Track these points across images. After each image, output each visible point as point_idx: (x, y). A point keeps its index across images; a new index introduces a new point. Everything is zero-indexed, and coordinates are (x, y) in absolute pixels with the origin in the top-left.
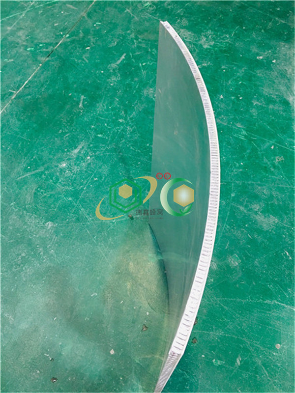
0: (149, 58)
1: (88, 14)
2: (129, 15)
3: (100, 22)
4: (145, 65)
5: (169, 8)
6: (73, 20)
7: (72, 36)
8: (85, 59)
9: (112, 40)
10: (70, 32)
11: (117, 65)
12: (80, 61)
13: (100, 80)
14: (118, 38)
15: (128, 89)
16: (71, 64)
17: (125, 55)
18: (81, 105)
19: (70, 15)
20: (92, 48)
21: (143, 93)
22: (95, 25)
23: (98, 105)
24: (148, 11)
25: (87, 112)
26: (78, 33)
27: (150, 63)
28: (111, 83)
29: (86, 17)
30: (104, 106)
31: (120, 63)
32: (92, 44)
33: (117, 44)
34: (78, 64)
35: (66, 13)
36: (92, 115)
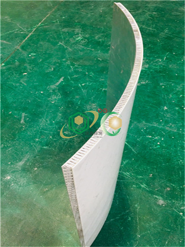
0: (88, 79)
1: (22, 48)
3: (35, 53)
4: (84, 85)
5: (100, 41)
6: (8, 52)
7: (8, 64)
8: (23, 83)
9: (49, 67)
10: (5, 62)
12: (18, 84)
13: (40, 99)
14: (54, 65)
15: (70, 106)
16: (9, 87)
17: (63, 78)
18: (22, 121)
20: (29, 74)
21: (86, 108)
22: (30, 56)
23: (40, 120)
24: (81, 43)
25: (30, 127)
26: (14, 61)
27: (90, 83)
28: (52, 101)
29: (20, 50)
30: (47, 121)
31: (59, 85)
32: (29, 70)
33: (54, 70)
34: (16, 87)
36: (35, 129)
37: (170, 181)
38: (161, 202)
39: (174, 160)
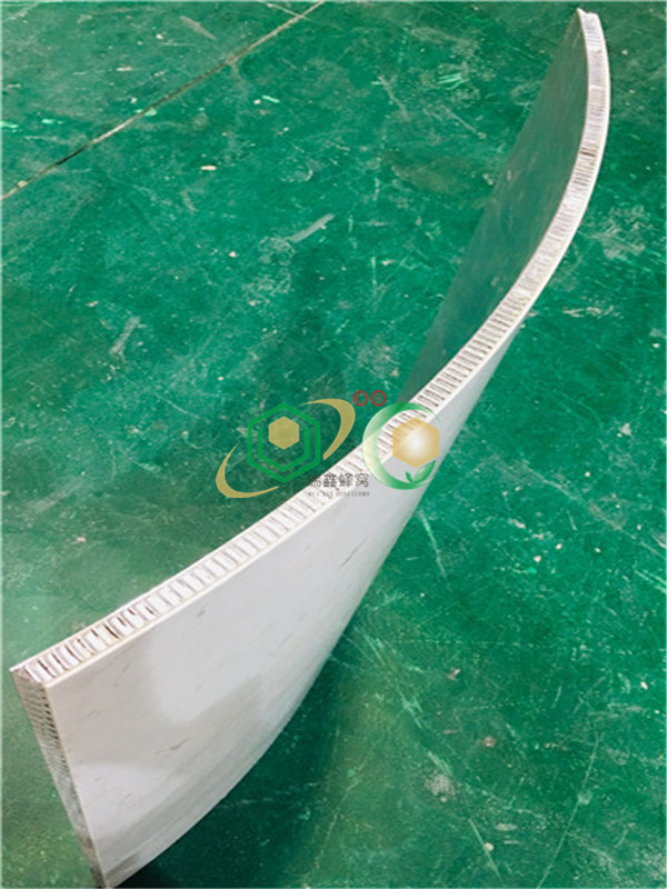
0: (410, 246)
1: (244, 65)
2: (383, 98)
3: (278, 96)
4: (389, 265)
5: (522, 107)
6: (188, 69)
7: (167, 117)
8: (187, 200)
9: (301, 162)
10: (164, 104)
11: (291, 243)
12: (166, 203)
13: (214, 278)
14: (324, 159)
15: (304, 332)
16: (132, 206)
17: (329, 217)
18: (118, 348)
19: (183, 51)
20: (222, 172)
21: (354, 356)
22: (257, 102)
23: (179, 359)
24: (453, 99)
25: (133, 376)
26: (193, 110)
27: (409, 264)
28: (252, 297)
29: (235, 70)
30: (199, 368)
31: (304, 240)
32: (228, 157)
33: (312, 179)
34: (155, 212)
35: (170, 43)
36: (147, 389)
37: (510, 713)
38: (441, 783)
39: (563, 637)
